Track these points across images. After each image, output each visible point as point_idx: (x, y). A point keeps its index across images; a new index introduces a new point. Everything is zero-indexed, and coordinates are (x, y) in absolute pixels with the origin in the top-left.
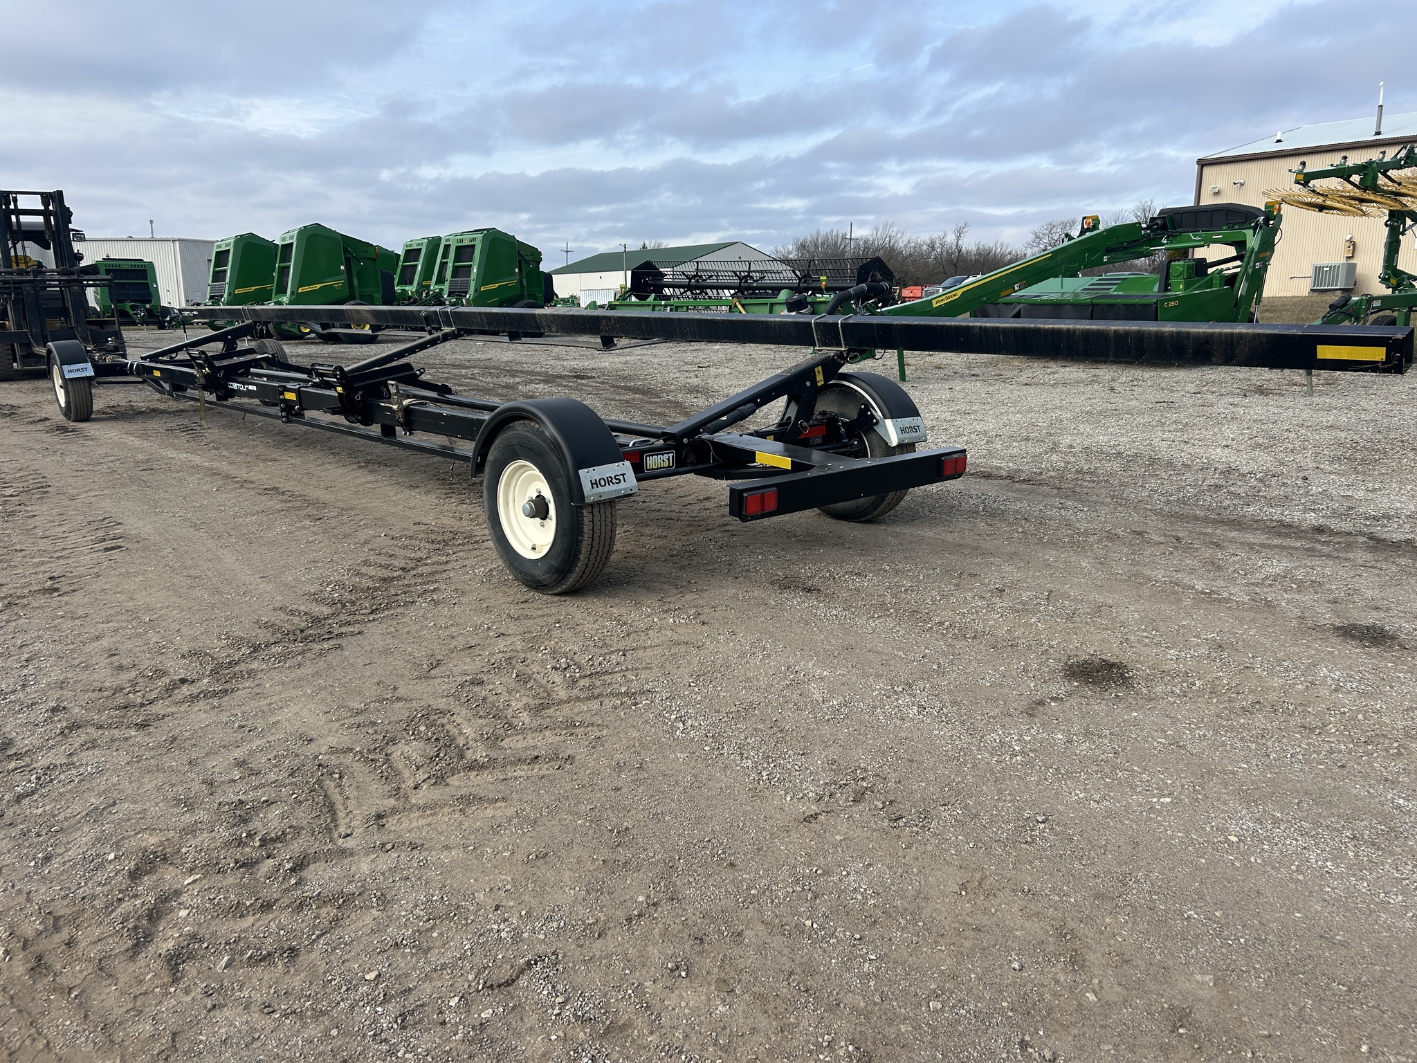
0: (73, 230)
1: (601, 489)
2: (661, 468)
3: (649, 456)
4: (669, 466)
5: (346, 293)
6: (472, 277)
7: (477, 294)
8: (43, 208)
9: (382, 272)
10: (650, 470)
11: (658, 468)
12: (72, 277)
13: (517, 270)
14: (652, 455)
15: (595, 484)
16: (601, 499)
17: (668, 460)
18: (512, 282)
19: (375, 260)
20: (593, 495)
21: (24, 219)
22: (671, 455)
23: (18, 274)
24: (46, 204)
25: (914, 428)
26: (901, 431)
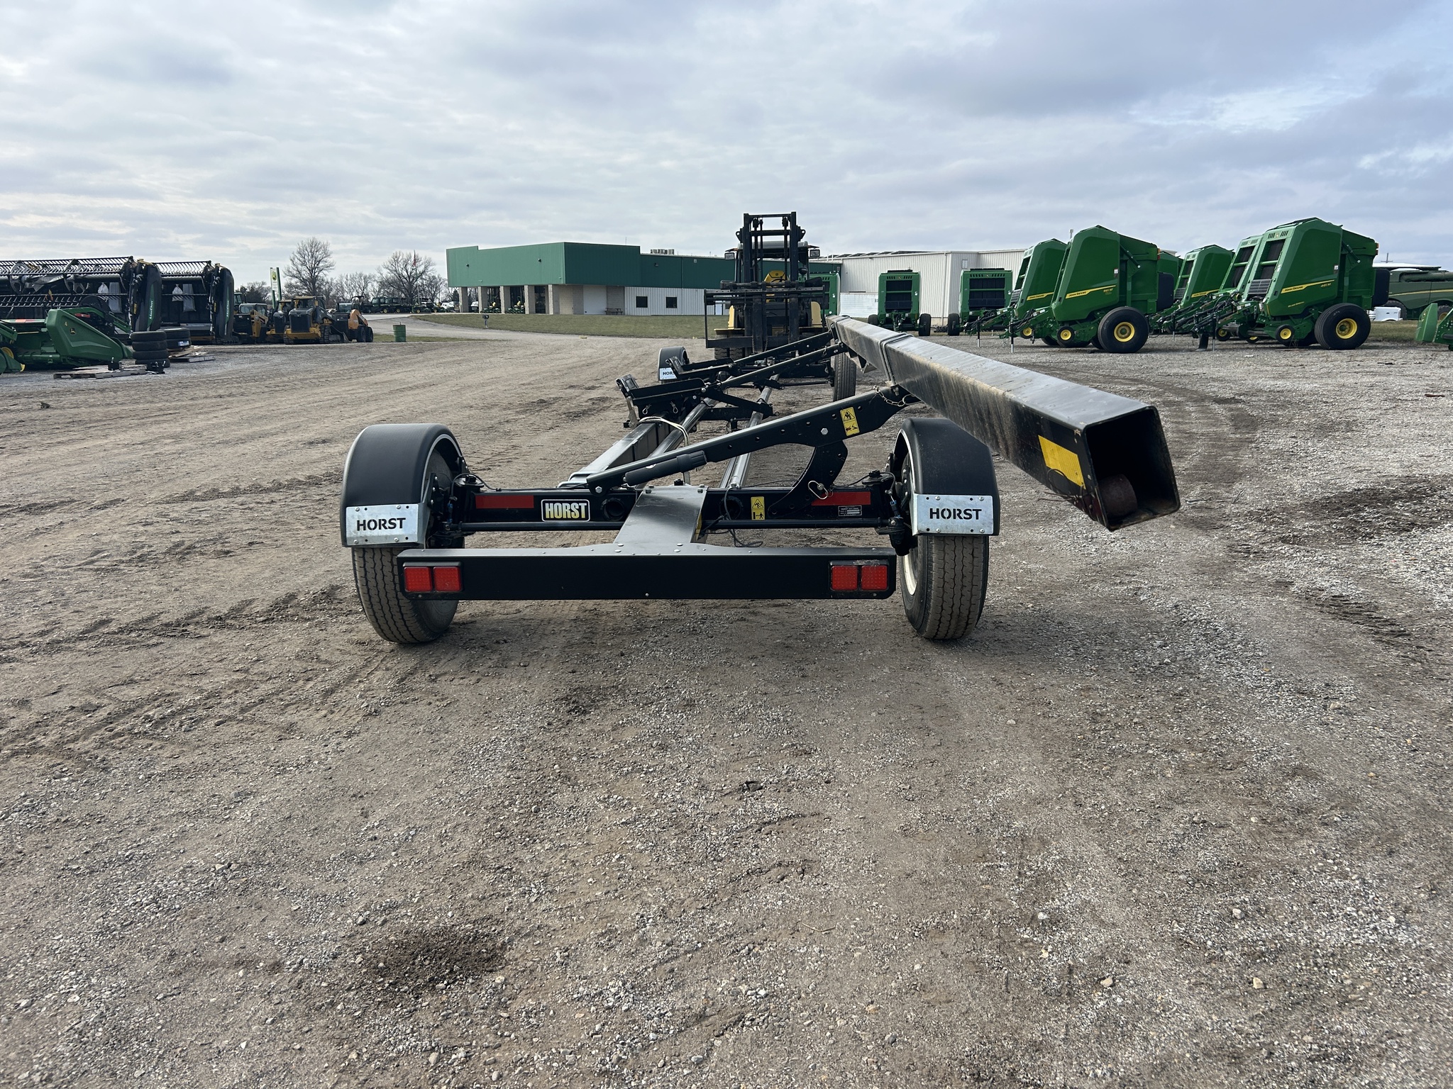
0: (811, 247)
1: (368, 533)
2: (567, 519)
3: (549, 502)
4: (580, 518)
5: (1117, 297)
6: (1274, 278)
7: (1276, 297)
8: (783, 228)
9: (1161, 275)
10: (550, 519)
11: (562, 519)
12: (793, 289)
13: (1336, 267)
14: (554, 502)
15: (361, 525)
16: (368, 543)
17: (579, 510)
18: (1325, 283)
19: (1156, 261)
20: (357, 538)
21: (766, 239)
22: (583, 505)
23: (786, 287)
24: (785, 224)
25: (965, 513)
26: (932, 513)
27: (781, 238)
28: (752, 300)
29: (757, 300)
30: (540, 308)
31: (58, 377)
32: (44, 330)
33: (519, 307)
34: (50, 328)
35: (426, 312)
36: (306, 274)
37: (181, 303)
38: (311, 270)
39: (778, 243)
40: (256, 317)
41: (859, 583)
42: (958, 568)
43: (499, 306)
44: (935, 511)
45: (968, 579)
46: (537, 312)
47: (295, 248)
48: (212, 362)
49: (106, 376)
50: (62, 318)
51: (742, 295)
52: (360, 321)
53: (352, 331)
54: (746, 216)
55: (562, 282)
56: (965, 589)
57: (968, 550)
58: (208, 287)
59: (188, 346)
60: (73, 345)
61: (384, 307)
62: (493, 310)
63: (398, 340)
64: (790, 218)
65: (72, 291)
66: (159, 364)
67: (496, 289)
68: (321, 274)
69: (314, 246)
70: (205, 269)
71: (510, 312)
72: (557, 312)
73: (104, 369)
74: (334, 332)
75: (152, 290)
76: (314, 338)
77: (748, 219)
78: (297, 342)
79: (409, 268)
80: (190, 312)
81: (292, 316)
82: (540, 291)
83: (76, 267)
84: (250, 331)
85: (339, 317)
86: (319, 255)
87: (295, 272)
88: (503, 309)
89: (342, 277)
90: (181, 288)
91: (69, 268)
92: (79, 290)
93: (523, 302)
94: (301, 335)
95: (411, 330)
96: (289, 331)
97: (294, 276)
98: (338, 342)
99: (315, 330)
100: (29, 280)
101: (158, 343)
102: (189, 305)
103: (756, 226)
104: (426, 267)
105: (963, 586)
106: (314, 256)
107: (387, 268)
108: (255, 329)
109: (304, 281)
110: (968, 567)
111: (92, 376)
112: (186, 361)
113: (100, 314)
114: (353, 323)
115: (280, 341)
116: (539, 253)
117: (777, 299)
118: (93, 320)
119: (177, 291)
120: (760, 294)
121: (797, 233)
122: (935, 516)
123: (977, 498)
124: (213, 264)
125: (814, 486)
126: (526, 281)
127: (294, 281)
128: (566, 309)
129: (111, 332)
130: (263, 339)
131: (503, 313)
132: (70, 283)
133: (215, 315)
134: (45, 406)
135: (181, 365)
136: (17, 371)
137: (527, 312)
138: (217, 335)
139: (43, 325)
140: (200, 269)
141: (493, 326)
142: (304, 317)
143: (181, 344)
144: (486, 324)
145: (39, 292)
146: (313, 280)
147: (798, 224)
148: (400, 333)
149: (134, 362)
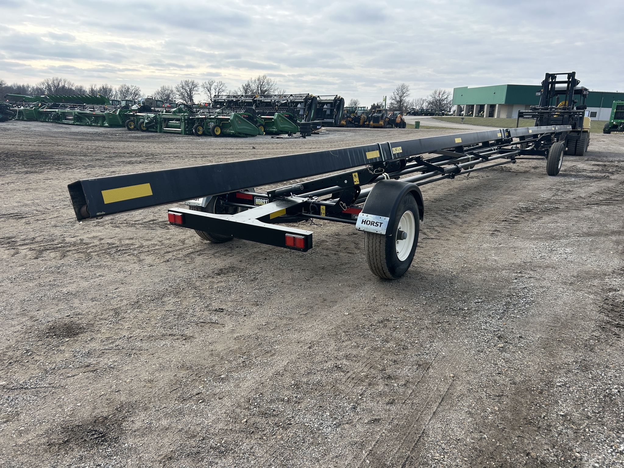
8: (568, 80)
12: (566, 111)
16: (190, 204)
21: (557, 85)
24: (569, 78)
25: (376, 223)
26: (363, 221)
27: (566, 85)
28: (543, 115)
29: (546, 116)
30: (491, 114)
31: (272, 137)
32: (273, 120)
33: (481, 114)
34: (275, 120)
35: (440, 115)
36: (398, 99)
37: (326, 111)
38: (400, 97)
39: (564, 88)
40: (362, 117)
41: (294, 244)
42: (374, 247)
43: (472, 113)
44: (364, 221)
45: (378, 253)
46: (489, 117)
47: (396, 88)
48: (328, 135)
49: (287, 138)
50: (279, 116)
51: (539, 113)
52: (401, 119)
53: (397, 124)
54: (547, 74)
55: (503, 103)
56: (377, 257)
57: (378, 240)
58: (335, 105)
59: (320, 128)
60: (281, 126)
61: (423, 113)
62: (470, 115)
63: (416, 128)
64: (571, 75)
65: (289, 106)
66: (305, 135)
67: (473, 106)
68: (404, 99)
69: (403, 87)
70: (335, 98)
71: (477, 116)
72: (498, 117)
73: (287, 136)
74: (389, 123)
75: (314, 106)
76: (380, 126)
77: (548, 75)
78: (374, 127)
79: (441, 96)
80: (328, 115)
81: (374, 117)
82: (492, 107)
83: (291, 98)
84: (359, 122)
85: (393, 117)
86: (404, 91)
87: (394, 98)
88: (474, 115)
89: (414, 100)
90: (327, 105)
91: (289, 98)
92: (291, 106)
93: (484, 112)
94: (376, 124)
95: (422, 123)
96: (372, 123)
97: (393, 99)
98: (390, 128)
99: (381, 123)
100: (278, 102)
101: (308, 126)
102: (328, 112)
103: (552, 79)
104: (448, 96)
105: (376, 256)
106: (403, 91)
107: (431, 96)
108: (361, 122)
109: (398, 102)
110: (378, 248)
111: (282, 138)
112: (318, 134)
113: (292, 115)
114: (398, 120)
115: (368, 126)
116: (495, 89)
117: (560, 116)
118: (290, 118)
119: (325, 106)
120: (548, 113)
121: (576, 82)
122: (364, 223)
123: (383, 218)
124: (338, 96)
125: (342, 204)
126: (487, 103)
127: (393, 101)
128: (503, 116)
129: (295, 122)
130: (364, 126)
131: (474, 117)
132: (289, 103)
133: (336, 116)
134: (254, 148)
135: (316, 135)
136: (262, 135)
137: (485, 117)
138: (335, 124)
139: (273, 119)
140: (333, 98)
141: (466, 122)
142: (378, 117)
143: (318, 127)
144: (463, 121)
145: (279, 106)
146: (401, 101)
147: (576, 78)
148: (417, 125)
149: (299, 133)
